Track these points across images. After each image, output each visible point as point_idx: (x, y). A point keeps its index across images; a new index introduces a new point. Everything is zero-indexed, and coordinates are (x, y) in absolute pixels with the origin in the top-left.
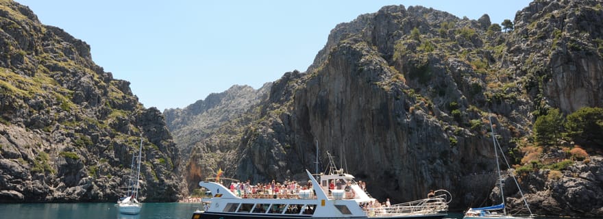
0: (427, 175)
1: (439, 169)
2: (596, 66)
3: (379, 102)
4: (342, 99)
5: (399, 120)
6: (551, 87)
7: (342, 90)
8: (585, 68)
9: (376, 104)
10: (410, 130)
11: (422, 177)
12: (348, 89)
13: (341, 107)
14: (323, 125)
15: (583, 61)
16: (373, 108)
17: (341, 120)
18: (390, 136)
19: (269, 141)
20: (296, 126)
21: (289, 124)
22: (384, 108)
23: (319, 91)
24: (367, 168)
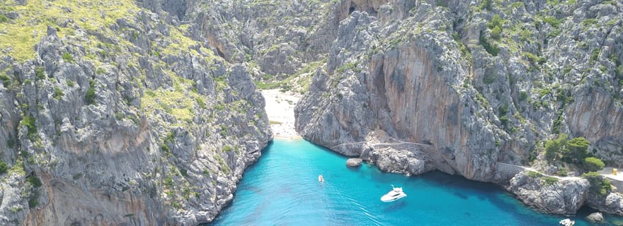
0: (476, 164)
1: (485, 160)
2: (604, 98)
3: (452, 102)
4: (420, 84)
5: (465, 123)
6: (571, 109)
7: (420, 75)
8: (597, 99)
9: (449, 102)
10: (471, 132)
11: (473, 164)
12: (427, 77)
13: (418, 90)
14: (399, 96)
15: (598, 94)
16: (446, 104)
17: (417, 99)
18: (456, 130)
19: (352, 104)
20: (372, 86)
21: (365, 81)
22: (454, 108)
23: (397, 64)
24: (432, 139)
